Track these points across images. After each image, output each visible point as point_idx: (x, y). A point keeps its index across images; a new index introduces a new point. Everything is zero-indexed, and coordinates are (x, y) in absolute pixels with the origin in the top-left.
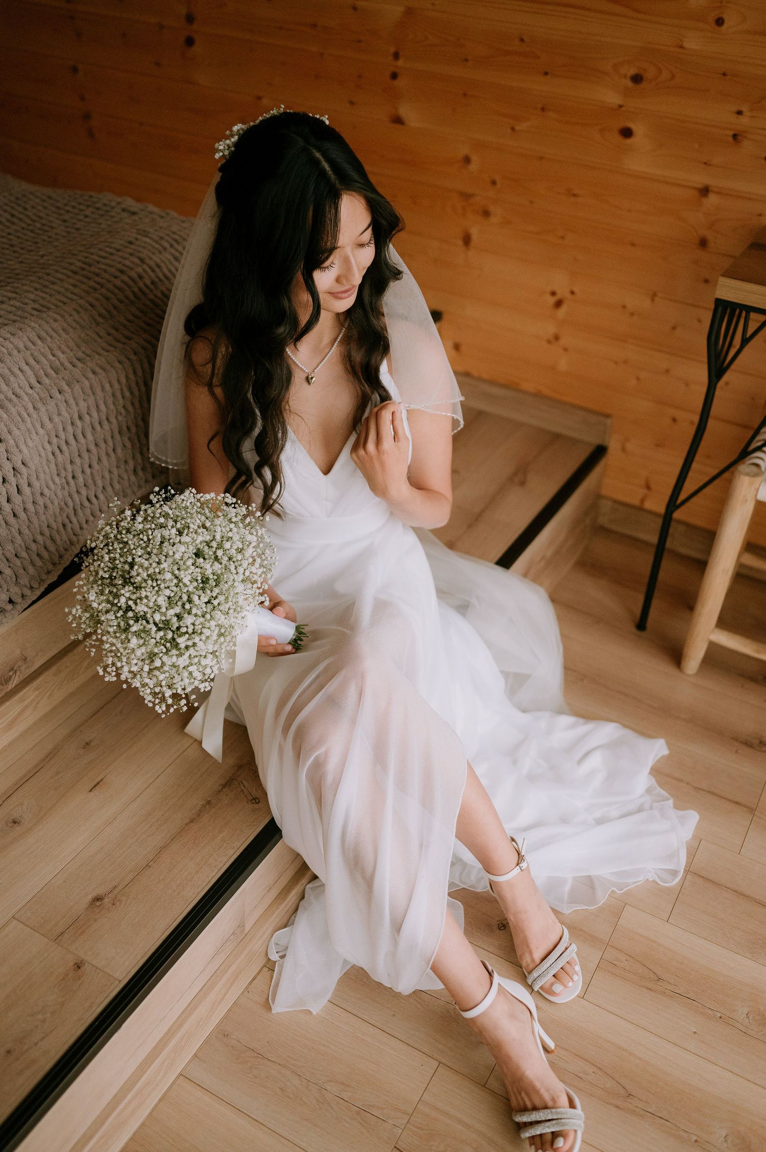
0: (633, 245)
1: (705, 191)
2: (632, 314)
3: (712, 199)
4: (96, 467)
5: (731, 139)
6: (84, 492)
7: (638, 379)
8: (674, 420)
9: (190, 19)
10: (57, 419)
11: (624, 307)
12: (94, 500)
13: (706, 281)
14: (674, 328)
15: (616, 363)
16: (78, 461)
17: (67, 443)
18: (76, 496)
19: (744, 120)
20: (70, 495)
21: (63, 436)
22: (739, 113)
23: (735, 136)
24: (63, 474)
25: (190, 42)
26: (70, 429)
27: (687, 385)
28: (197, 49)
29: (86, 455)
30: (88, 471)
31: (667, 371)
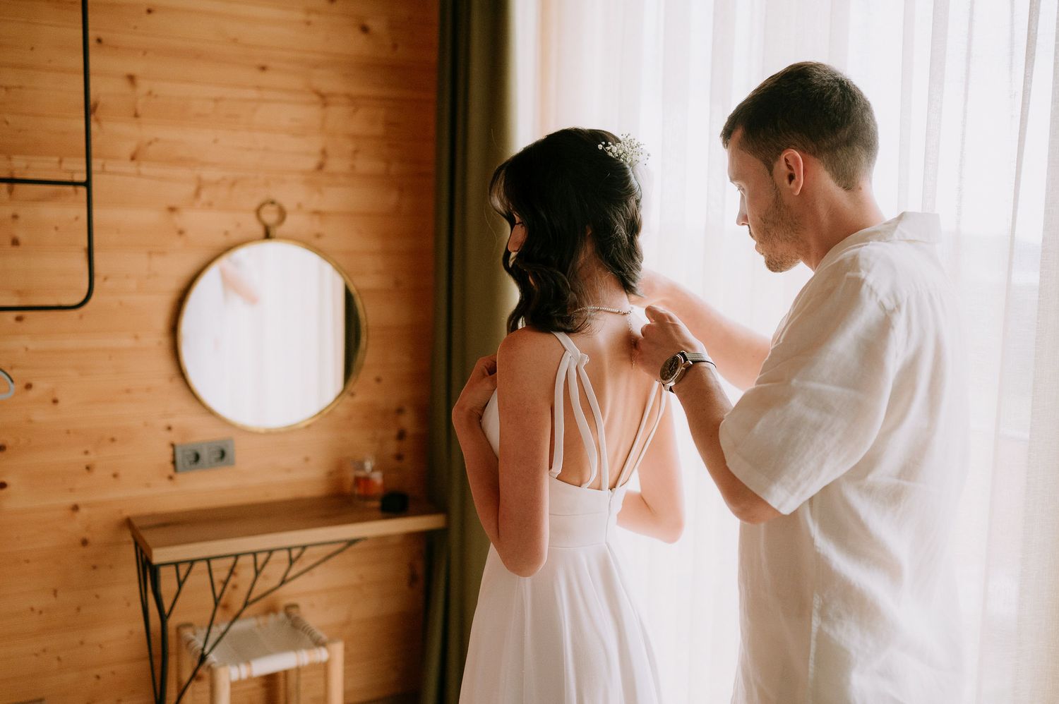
0: (28, 561)
1: (75, 508)
2: (41, 612)
3: (84, 511)
5: (85, 471)
7: (59, 659)
8: (98, 677)
11: (32, 609)
13: (95, 567)
14: (79, 609)
15: (36, 655)
19: (92, 457)
22: (86, 453)
23: (88, 468)
27: (100, 646)
31: (82, 643)
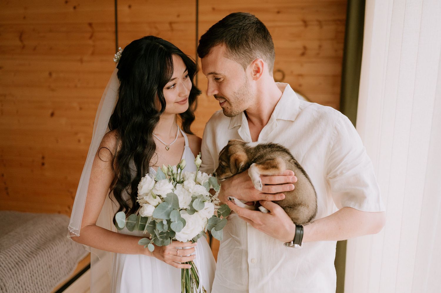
4: (43, 279)
6: (40, 288)
9: (43, 158)
10: (33, 266)
12: (43, 290)
16: (38, 278)
17: (35, 273)
18: (38, 289)
20: (36, 289)
21: (34, 271)
24: (34, 282)
25: (43, 164)
26: (36, 269)
28: (46, 166)
29: (40, 276)
30: (41, 280)
